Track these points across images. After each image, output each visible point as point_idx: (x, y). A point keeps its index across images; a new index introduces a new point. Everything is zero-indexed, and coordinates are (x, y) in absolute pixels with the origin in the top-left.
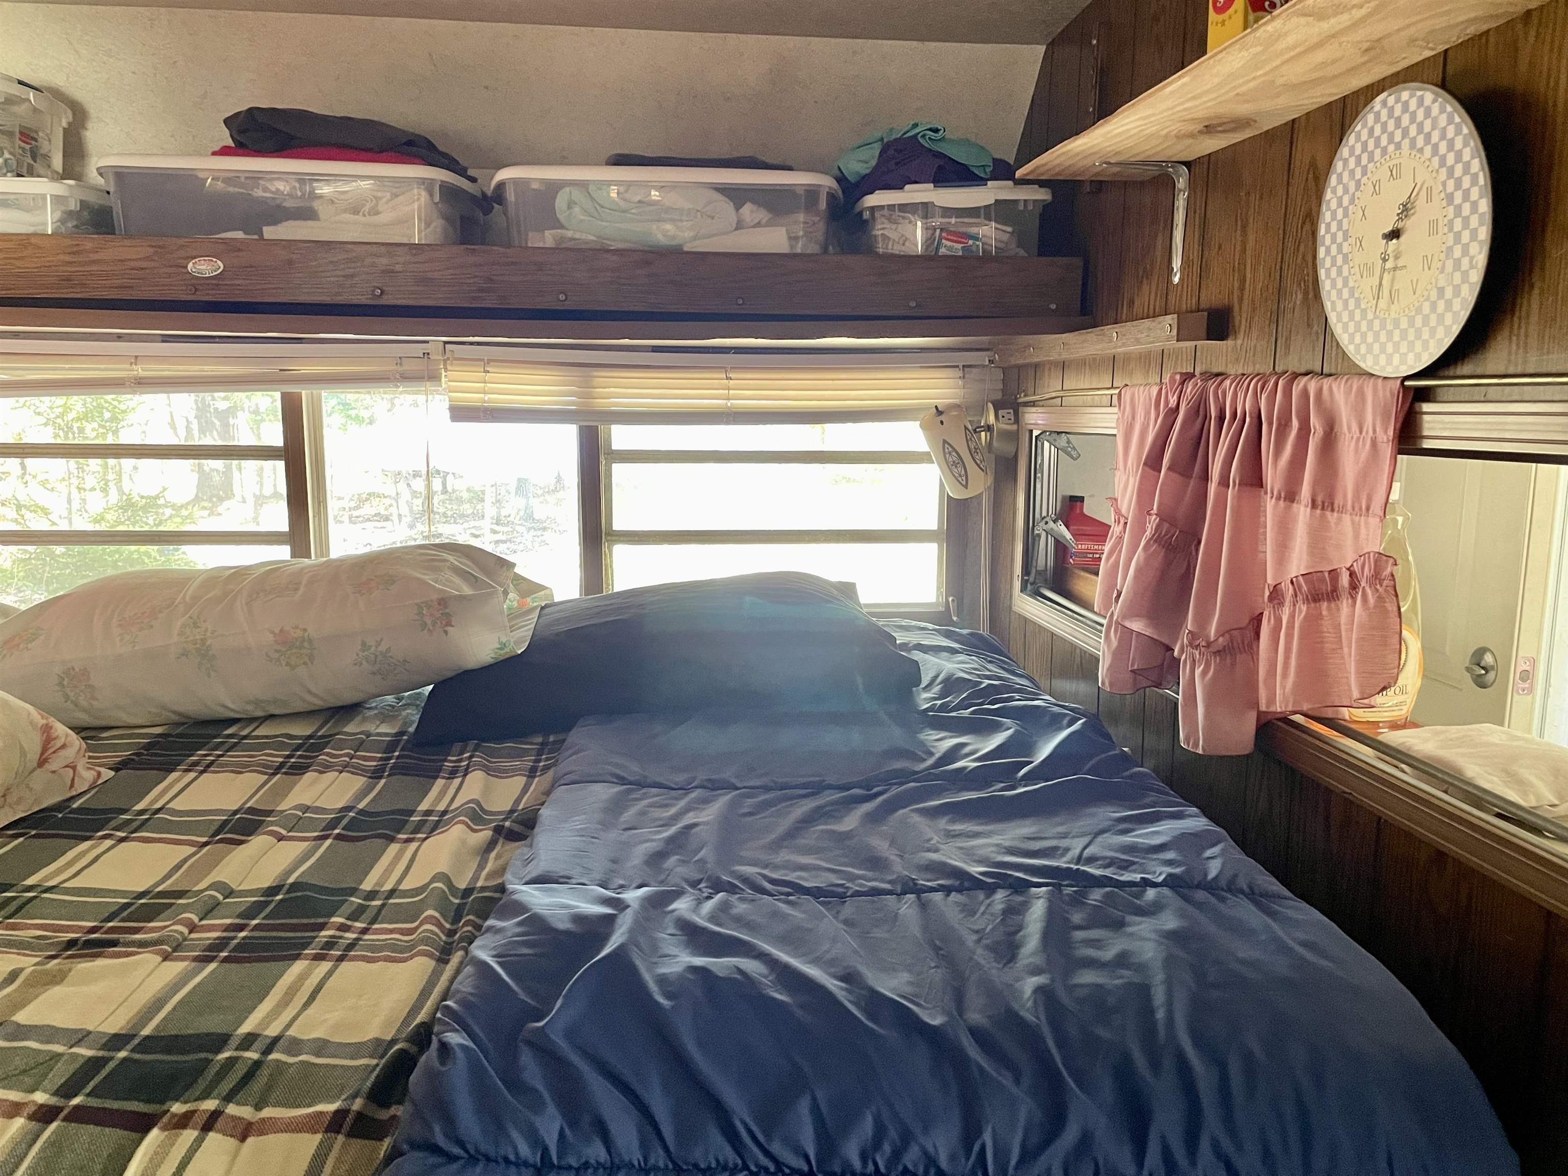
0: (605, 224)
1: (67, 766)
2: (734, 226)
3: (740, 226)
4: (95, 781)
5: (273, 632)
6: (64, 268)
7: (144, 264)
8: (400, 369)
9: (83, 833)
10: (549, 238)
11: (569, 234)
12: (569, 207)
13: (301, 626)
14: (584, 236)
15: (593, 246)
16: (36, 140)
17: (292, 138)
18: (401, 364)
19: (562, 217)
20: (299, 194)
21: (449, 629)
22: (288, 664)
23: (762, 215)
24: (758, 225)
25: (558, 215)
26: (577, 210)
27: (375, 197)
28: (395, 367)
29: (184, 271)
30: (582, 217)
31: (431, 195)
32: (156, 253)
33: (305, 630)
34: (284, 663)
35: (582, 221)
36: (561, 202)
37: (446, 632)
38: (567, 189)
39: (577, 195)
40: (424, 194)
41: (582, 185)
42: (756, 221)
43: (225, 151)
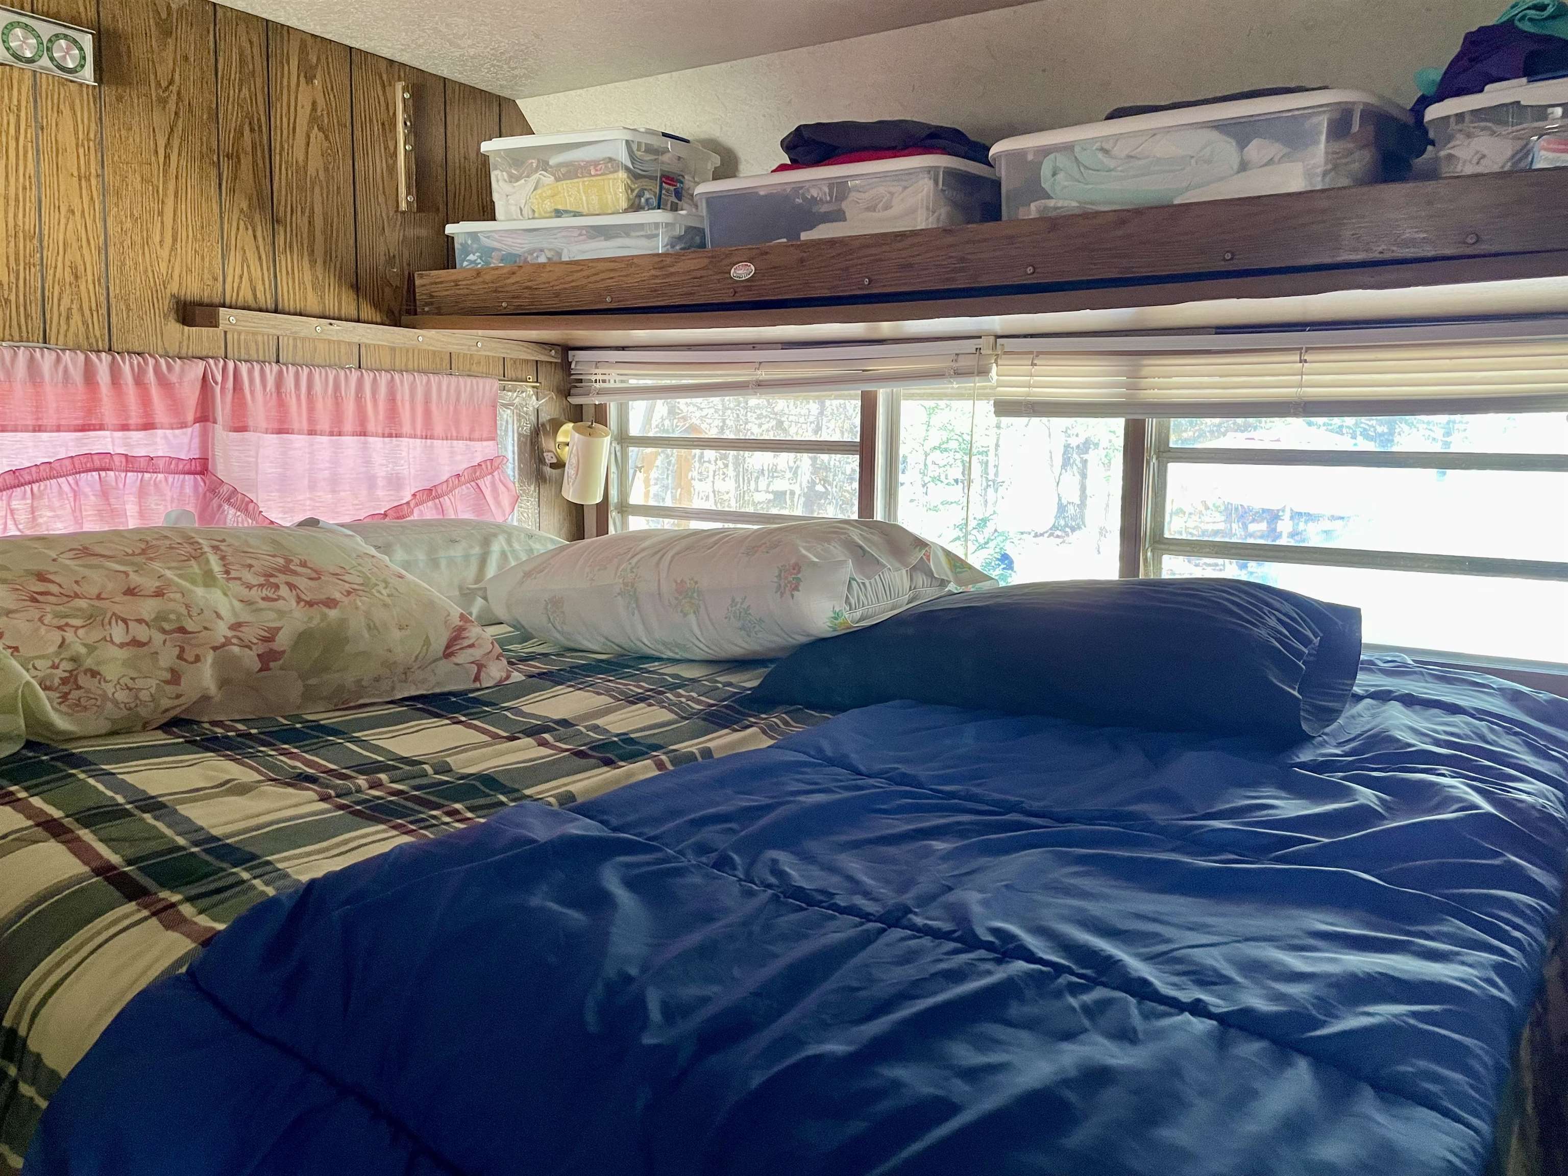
0: (1090, 186)
1: (472, 663)
2: (1236, 167)
3: (1244, 166)
4: (500, 681)
5: (676, 582)
6: (653, 281)
7: (703, 273)
8: (954, 365)
9: (438, 711)
10: (1033, 210)
11: (1051, 203)
12: (1054, 174)
13: (695, 579)
14: (1066, 203)
15: (1077, 212)
16: (682, 183)
17: (836, 148)
18: (956, 361)
19: (1046, 185)
20: (828, 198)
21: (795, 593)
22: (682, 611)
23: (1274, 149)
24: (1271, 162)
25: (1043, 185)
26: (1061, 176)
27: (890, 193)
28: (952, 364)
29: (727, 275)
30: (1066, 183)
31: (936, 182)
32: (711, 262)
33: (696, 583)
34: (679, 610)
35: (1065, 187)
36: (1046, 170)
37: (793, 596)
38: (1052, 156)
39: (1062, 160)
40: (931, 183)
41: (1068, 148)
42: (1268, 158)
43: (782, 168)
